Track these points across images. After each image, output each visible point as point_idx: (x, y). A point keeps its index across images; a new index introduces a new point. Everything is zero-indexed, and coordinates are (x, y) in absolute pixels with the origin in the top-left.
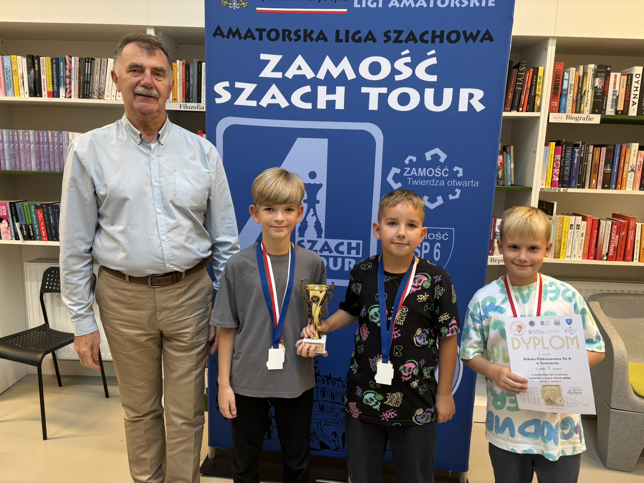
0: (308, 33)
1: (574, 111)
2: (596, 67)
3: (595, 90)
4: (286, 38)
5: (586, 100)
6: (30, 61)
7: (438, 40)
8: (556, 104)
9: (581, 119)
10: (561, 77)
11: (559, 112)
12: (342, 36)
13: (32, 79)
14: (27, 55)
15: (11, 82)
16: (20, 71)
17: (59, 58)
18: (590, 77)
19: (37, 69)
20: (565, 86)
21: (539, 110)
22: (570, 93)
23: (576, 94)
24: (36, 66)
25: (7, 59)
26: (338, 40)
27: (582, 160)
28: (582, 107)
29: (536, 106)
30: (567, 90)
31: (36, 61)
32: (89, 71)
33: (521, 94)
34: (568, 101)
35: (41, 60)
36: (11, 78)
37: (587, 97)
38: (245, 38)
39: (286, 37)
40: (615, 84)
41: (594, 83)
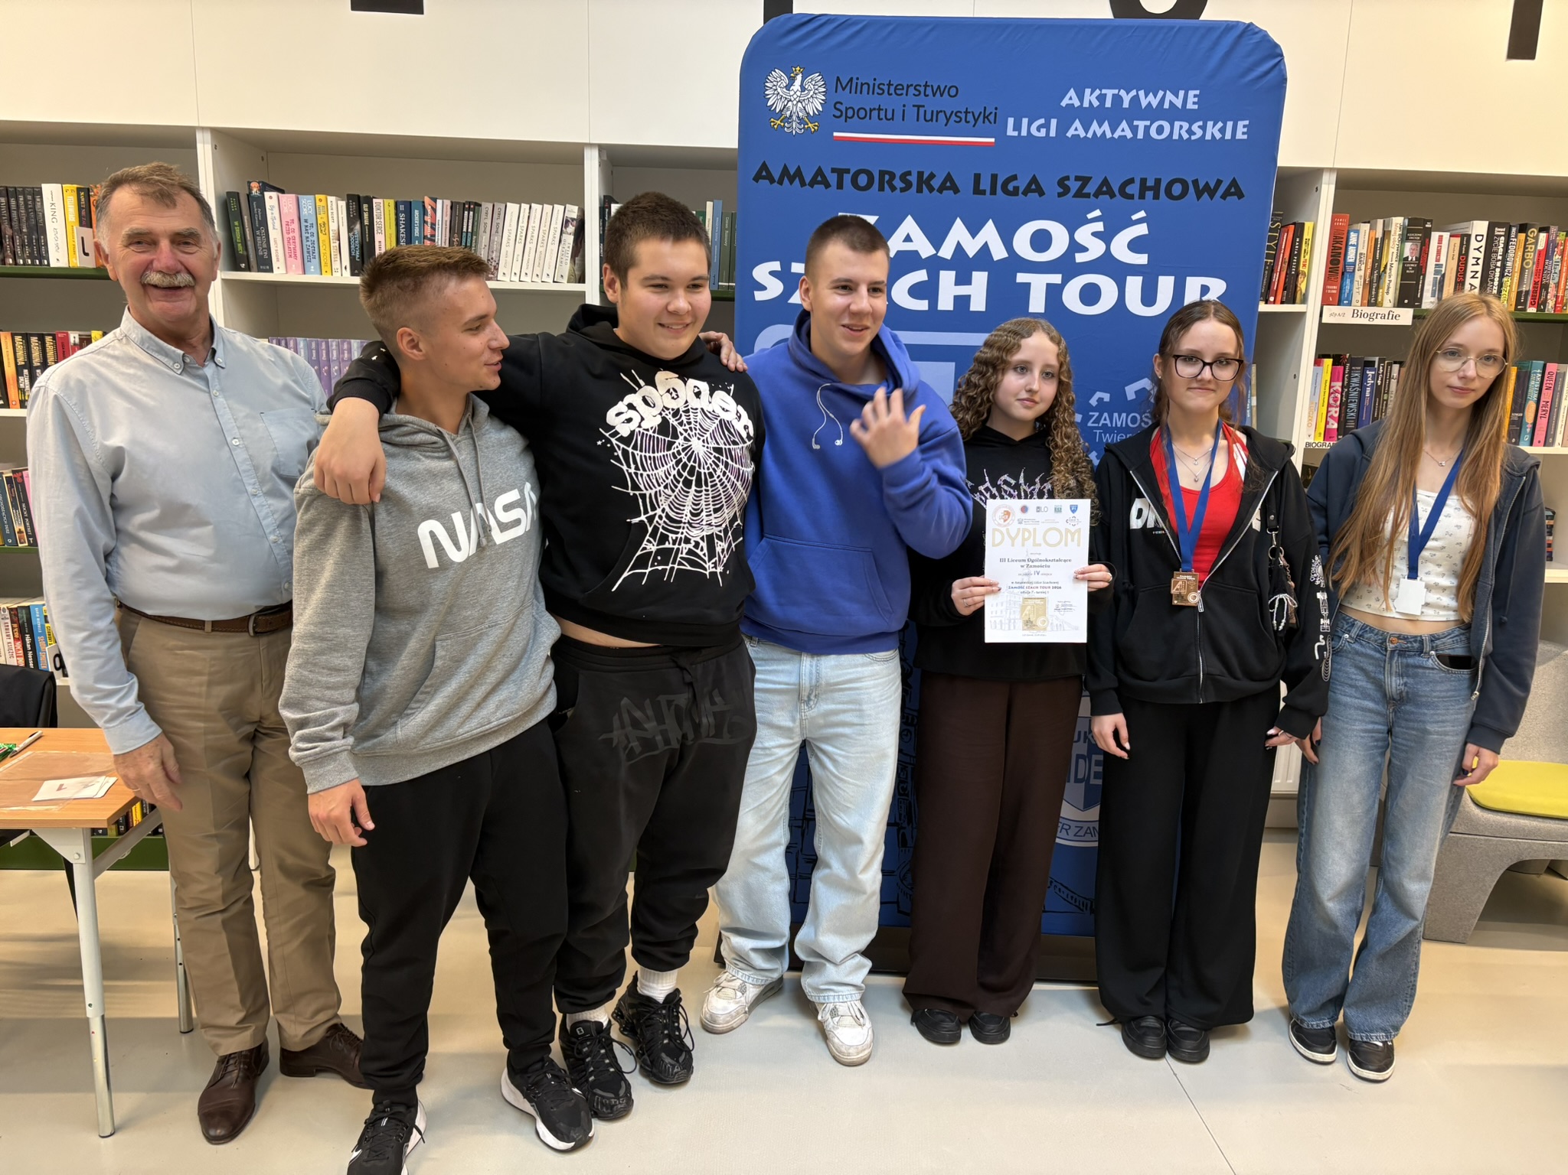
0: (925, 176)
1: (1366, 302)
2: (1407, 221)
3: (1404, 264)
4: (886, 186)
5: (1387, 282)
6: (354, 206)
7: (1149, 194)
8: (1334, 289)
9: (1379, 316)
10: (1344, 240)
11: (1339, 304)
12: (985, 185)
13: (357, 242)
14: (348, 195)
15: (316, 246)
16: (333, 226)
17: (411, 202)
18: (1394, 241)
19: (366, 222)
20: (1351, 258)
21: (1304, 301)
22: (1360, 270)
23: (1369, 271)
24: (366, 215)
25: (307, 201)
26: (978, 191)
27: (1378, 391)
28: (1380, 294)
29: (1299, 293)
30: (1354, 264)
31: (365, 207)
32: (470, 227)
33: (1272, 271)
34: (1355, 283)
35: (374, 205)
36: (315, 238)
37: (1390, 276)
38: (812, 184)
39: (886, 184)
40: (1439, 253)
41: (1401, 251)
